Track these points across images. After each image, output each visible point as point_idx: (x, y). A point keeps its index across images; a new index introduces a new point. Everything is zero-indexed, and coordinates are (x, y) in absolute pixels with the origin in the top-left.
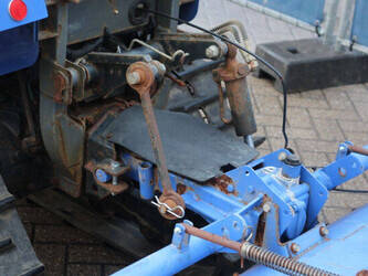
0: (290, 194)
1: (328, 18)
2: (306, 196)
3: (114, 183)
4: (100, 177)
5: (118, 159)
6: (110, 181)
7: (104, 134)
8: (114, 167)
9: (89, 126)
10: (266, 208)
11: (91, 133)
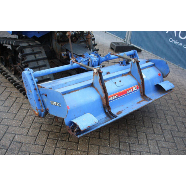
0: (95, 59)
1: (126, 38)
2: (98, 60)
3: (65, 56)
4: (63, 55)
5: (66, 52)
6: (64, 56)
7: (64, 47)
8: (65, 53)
9: (62, 45)
10: (89, 60)
11: (62, 47)
